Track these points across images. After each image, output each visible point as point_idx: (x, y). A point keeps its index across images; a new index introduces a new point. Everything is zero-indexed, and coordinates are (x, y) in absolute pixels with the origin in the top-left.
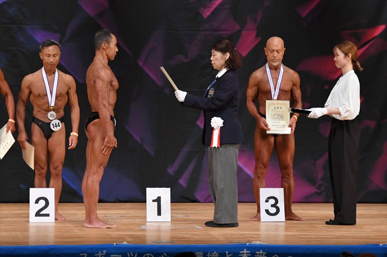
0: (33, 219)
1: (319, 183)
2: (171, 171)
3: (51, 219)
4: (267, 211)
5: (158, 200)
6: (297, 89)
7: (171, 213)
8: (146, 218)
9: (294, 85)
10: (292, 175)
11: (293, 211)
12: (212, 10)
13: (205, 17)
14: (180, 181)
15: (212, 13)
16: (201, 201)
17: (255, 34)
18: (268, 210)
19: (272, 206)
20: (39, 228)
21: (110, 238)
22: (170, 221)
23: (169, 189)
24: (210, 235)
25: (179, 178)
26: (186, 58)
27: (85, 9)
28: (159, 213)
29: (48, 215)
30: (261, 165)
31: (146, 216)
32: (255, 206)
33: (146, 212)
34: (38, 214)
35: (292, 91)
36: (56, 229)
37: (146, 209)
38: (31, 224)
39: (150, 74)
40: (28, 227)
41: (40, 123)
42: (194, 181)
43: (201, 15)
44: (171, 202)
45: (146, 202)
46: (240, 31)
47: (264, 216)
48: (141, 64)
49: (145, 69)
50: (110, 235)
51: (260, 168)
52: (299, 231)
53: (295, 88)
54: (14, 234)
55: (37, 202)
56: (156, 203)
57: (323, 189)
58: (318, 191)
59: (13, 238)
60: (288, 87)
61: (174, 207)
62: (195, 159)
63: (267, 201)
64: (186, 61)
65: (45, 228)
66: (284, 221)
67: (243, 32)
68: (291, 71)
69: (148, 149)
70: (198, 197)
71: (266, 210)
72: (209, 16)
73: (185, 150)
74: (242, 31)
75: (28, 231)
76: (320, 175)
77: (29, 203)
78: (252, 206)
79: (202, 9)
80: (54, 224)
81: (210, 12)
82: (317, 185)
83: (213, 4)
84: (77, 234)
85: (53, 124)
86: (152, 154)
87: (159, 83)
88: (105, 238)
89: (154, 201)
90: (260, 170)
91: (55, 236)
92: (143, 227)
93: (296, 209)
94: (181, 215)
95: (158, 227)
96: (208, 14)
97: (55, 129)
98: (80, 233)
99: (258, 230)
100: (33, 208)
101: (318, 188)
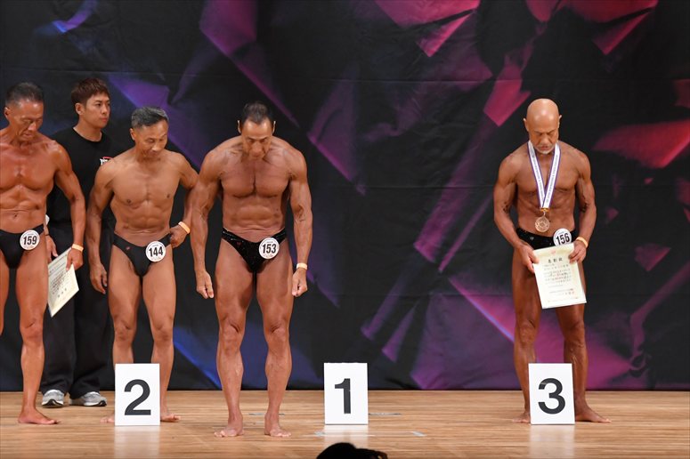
0: (122, 420)
1: (637, 353)
2: (368, 332)
3: (154, 420)
4: (542, 405)
5: (346, 385)
6: (586, 183)
7: (369, 409)
8: (324, 418)
9: (580, 176)
10: (583, 340)
11: (590, 406)
12: (442, 41)
13: (430, 55)
14: (385, 351)
15: (442, 48)
16: (423, 387)
17: (518, 86)
18: (544, 403)
19: (552, 395)
20: (131, 435)
21: (259, 454)
22: (367, 423)
23: (365, 365)
24: (438, 448)
25: (382, 346)
26: (395, 129)
27: (214, 41)
28: (347, 409)
29: (147, 412)
30: (526, 323)
31: (324, 414)
32: (519, 396)
33: (324, 406)
34: (130, 411)
35: (576, 187)
36: (163, 437)
37: (323, 401)
38: (117, 429)
39: (331, 159)
40: (113, 434)
41: (128, 248)
42: (410, 351)
43: (423, 51)
44: (369, 389)
45: (323, 389)
46: (493, 79)
47: (537, 415)
48: (313, 140)
49: (321, 148)
50: (259, 449)
51: (526, 327)
52: (599, 441)
53: (581, 181)
54: (86, 446)
55: (128, 388)
56: (342, 390)
57: (643, 364)
58: (634, 369)
59: (85, 454)
60: (569, 182)
61: (373, 398)
62: (412, 312)
63: (542, 387)
64: (395, 134)
65: (143, 436)
66: (573, 422)
67: (498, 82)
68: (574, 152)
69: (326, 293)
70: (417, 380)
71: (539, 403)
72: (436, 54)
73: (394, 295)
74: (495, 80)
75: (112, 441)
76: (638, 340)
77: (114, 390)
78: (515, 397)
79: (424, 41)
80: (158, 429)
81: (438, 46)
82: (632, 359)
83: (444, 32)
84: (199, 446)
85: (151, 250)
86: (334, 301)
87: (346, 174)
88: (249, 454)
89: (337, 386)
90: (525, 331)
91: (161, 449)
92: (318, 434)
93: (596, 402)
94: (387, 413)
95: (345, 434)
96: (435, 49)
97: (153, 258)
98: (206, 445)
99: (526, 438)
100: (122, 399)
101: (634, 364)
